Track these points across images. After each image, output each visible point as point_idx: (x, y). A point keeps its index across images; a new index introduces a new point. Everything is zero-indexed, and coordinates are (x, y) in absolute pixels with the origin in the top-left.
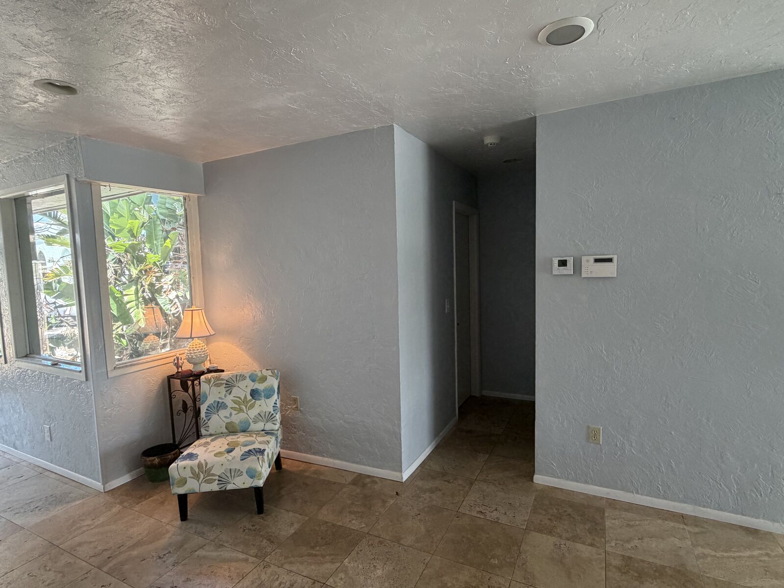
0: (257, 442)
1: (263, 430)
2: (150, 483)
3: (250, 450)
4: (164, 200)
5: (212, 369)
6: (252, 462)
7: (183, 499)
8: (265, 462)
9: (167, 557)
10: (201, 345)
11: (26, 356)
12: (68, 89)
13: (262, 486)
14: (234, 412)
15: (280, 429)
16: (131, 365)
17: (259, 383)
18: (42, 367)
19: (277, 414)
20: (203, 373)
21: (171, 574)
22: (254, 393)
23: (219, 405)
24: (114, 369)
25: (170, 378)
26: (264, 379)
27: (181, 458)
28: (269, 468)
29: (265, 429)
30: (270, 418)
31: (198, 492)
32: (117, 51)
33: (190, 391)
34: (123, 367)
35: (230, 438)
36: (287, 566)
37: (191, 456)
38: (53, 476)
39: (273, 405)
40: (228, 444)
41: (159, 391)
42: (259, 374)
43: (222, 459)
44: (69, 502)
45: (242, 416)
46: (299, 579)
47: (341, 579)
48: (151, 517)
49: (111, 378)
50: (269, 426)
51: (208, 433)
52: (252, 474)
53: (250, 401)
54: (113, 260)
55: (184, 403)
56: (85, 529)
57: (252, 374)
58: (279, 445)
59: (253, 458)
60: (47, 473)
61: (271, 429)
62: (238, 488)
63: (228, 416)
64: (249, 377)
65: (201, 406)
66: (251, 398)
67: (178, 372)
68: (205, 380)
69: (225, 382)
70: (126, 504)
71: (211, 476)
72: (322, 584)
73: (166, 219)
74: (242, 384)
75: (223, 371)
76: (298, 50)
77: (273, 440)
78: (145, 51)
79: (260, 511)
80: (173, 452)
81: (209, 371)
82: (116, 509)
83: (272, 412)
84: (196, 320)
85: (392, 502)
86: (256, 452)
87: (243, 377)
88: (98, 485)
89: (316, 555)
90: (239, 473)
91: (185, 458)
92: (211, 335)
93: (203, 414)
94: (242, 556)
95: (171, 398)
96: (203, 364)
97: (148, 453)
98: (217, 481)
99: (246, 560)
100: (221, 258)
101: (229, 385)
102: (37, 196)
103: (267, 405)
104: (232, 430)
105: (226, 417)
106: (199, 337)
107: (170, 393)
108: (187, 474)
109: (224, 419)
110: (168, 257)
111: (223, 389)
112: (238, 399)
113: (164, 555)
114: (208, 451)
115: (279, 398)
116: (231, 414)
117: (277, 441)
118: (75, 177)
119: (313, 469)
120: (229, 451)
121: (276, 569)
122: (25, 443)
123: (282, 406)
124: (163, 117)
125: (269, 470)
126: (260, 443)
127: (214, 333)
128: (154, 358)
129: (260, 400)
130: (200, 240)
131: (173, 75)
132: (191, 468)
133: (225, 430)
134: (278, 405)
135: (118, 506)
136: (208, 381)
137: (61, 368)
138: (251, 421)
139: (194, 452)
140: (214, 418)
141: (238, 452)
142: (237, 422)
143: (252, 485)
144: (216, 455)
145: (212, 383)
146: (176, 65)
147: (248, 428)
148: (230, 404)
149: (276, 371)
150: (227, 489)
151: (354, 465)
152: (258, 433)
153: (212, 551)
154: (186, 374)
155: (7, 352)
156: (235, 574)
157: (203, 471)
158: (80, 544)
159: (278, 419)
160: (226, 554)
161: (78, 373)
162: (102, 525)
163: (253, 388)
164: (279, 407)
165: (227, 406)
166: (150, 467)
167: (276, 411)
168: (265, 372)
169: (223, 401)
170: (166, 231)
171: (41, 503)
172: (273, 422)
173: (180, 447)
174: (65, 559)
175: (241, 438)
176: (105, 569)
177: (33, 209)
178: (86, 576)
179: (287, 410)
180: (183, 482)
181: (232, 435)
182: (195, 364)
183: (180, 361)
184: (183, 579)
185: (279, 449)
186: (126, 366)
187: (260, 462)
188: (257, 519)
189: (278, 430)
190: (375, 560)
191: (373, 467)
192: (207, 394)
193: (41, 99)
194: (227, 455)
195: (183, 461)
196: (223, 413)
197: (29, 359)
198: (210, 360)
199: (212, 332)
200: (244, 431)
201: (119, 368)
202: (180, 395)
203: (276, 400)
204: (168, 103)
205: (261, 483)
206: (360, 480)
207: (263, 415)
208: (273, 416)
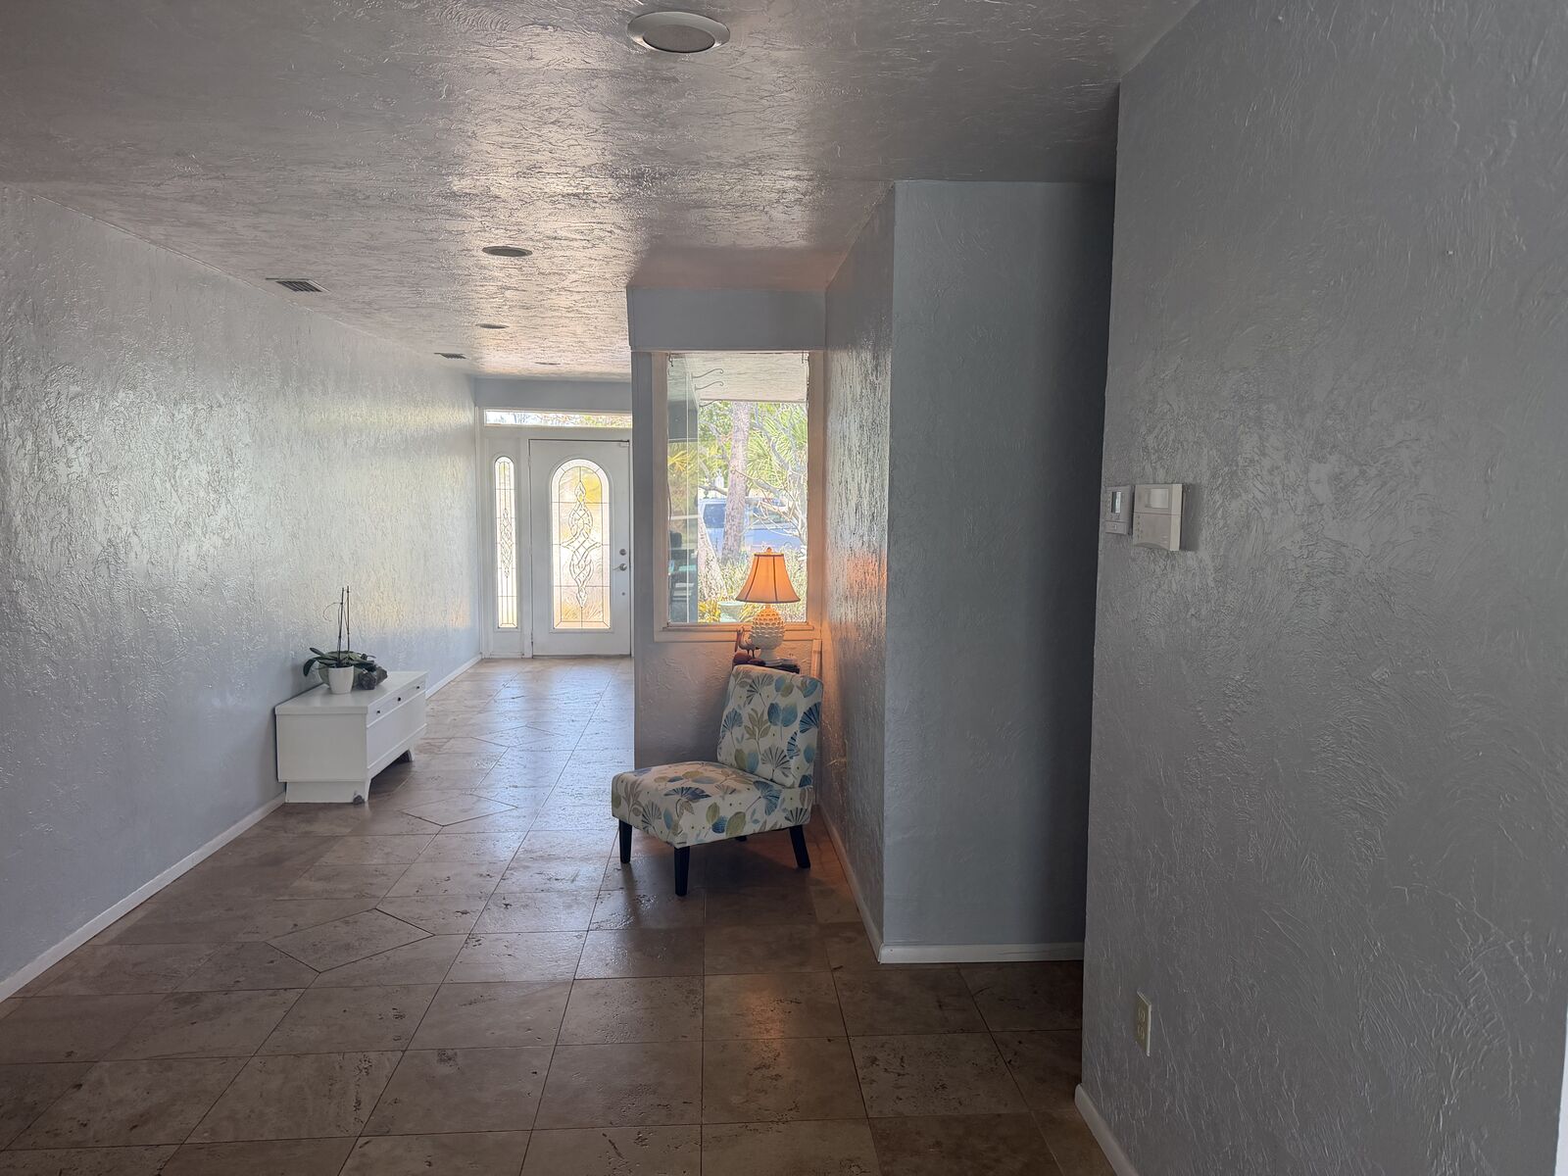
0: (718, 783)
1: (770, 779)
8: (691, 813)
13: (678, 847)
14: (747, 736)
17: (783, 695)
19: (791, 758)
22: (773, 711)
23: (736, 718)
24: (664, 630)
26: (790, 691)
29: (774, 778)
30: (782, 761)
39: (790, 739)
40: (687, 772)
42: (788, 681)
45: (752, 744)
49: (658, 643)
50: (778, 775)
52: (669, 821)
53: (766, 722)
57: (781, 677)
59: (675, 796)
61: (779, 780)
63: (740, 739)
64: (776, 682)
66: (767, 717)
68: (735, 674)
69: (750, 681)
71: (638, 805)
79: (679, 889)
83: (785, 752)
85: (807, 970)
87: (769, 680)
93: (720, 729)
98: (641, 815)
101: (753, 688)
103: (781, 737)
104: (740, 765)
105: (737, 740)
109: (735, 742)
111: (744, 693)
112: (755, 715)
115: (802, 729)
116: (743, 737)
120: (673, 780)
129: (776, 725)
133: (734, 763)
134: (797, 743)
138: (760, 757)
140: (730, 734)
141: (677, 784)
142: (747, 752)
143: (668, 839)
145: (738, 678)
147: (756, 767)
148: (745, 720)
149: (808, 682)
150: (649, 833)
157: (633, 793)
163: (775, 702)
165: (742, 722)
167: (792, 754)
169: (741, 712)
172: (784, 770)
182: (765, 649)
191: (872, 916)
192: (730, 696)
196: (737, 732)
200: (749, 772)
201: (668, 631)
203: (795, 734)
205: (676, 841)
207: (774, 752)
208: (785, 760)
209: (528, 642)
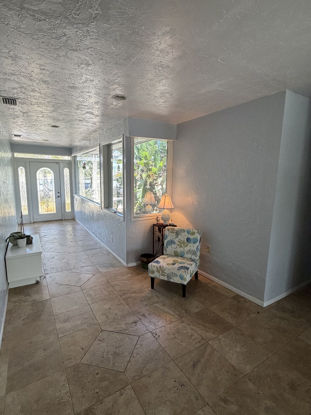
0: (186, 263)
1: (190, 258)
2: (143, 269)
3: (182, 266)
4: (162, 142)
5: (171, 224)
6: (182, 272)
7: (153, 279)
8: (188, 274)
9: (144, 301)
10: (168, 213)
11: (107, 208)
12: (123, 98)
13: (186, 284)
14: (178, 247)
15: (199, 260)
16: (140, 217)
17: (191, 235)
18: (111, 213)
19: (198, 252)
20: (167, 226)
21: (144, 309)
22: (188, 239)
23: (172, 242)
24: (134, 218)
25: (154, 225)
26: (193, 234)
27: (154, 262)
28: (191, 277)
29: (191, 258)
30: (194, 253)
31: (158, 278)
32: (139, 77)
33: (161, 233)
34: (137, 218)
35: (175, 258)
36: (192, 326)
37: (157, 262)
38: (112, 256)
39: (197, 247)
40: (173, 261)
41: (149, 230)
42: (192, 231)
43: (170, 267)
44: (115, 267)
45: (181, 249)
46: (196, 335)
47: (217, 344)
48: (141, 283)
49: (132, 221)
50: (193, 257)
51: (166, 253)
52: (182, 278)
53: (186, 243)
54: (140, 170)
55: (159, 238)
56: (119, 279)
57: (188, 230)
58: (197, 267)
59: (182, 270)
60: (110, 254)
61: (194, 258)
62: (175, 282)
63: (176, 248)
64: (187, 231)
65: (165, 241)
66: (186, 241)
67: (157, 223)
68: (167, 229)
69: (176, 231)
70: (133, 274)
71: (164, 273)
72: (206, 342)
73: (163, 151)
74: (183, 234)
75: (176, 226)
76: (222, 57)
77: (194, 264)
78: (150, 75)
79: (184, 296)
80: (152, 258)
81: (170, 225)
82: (130, 275)
83: (196, 251)
84: (167, 201)
85: (254, 316)
86: (185, 268)
87: (184, 231)
88: (125, 264)
89: (206, 327)
90: (176, 275)
91: (155, 262)
92: (172, 209)
93: (165, 245)
94: (172, 313)
95: (153, 234)
96: (168, 221)
97: (143, 256)
98: (166, 276)
99: (174, 316)
100: (181, 172)
101: (177, 233)
102: (114, 144)
103: (193, 247)
104: (176, 255)
105: (174, 248)
106: (168, 209)
107: (153, 232)
108: (155, 269)
109: (174, 249)
110: (162, 170)
111: (174, 235)
112: (181, 241)
113: (143, 300)
114: (165, 262)
115: (200, 244)
116: (177, 247)
117: (196, 265)
118: (125, 135)
119: (213, 284)
120: (173, 264)
121: (186, 325)
122: (105, 241)
123: (201, 249)
124: (159, 104)
125: (190, 278)
126: (188, 264)
127: (174, 207)
128: (153, 215)
129: (191, 243)
130: (173, 162)
131: (162, 84)
132: (157, 267)
133: (173, 254)
134: (199, 248)
135: (130, 274)
136: (169, 230)
137: (117, 214)
138: (185, 252)
139: (159, 260)
140: (169, 247)
141: (177, 266)
142: (179, 251)
143: (181, 283)
144: (167, 264)
145: (170, 231)
146: (163, 79)
147: (184, 256)
148: (177, 243)
149: (200, 231)
150: (170, 281)
151: (235, 289)
152: (187, 259)
153: (161, 306)
154: (160, 225)
155: (102, 205)
156: (168, 320)
157: (161, 270)
158: (116, 285)
159: (198, 255)
160: (166, 309)
161: (121, 217)
162: (124, 280)
163: (188, 237)
164: (199, 249)
165: (175, 243)
166: (143, 262)
167: (198, 251)
168: (195, 231)
169: (174, 240)
170: (162, 157)
171: (107, 265)
172: (196, 256)
173: (155, 257)
174: (111, 289)
175: (180, 260)
176: (123, 297)
177: (113, 149)
178: (116, 297)
179: (204, 251)
180: (153, 272)
181: (176, 257)
182: (164, 221)
183: (158, 218)
184: (148, 313)
185: (197, 269)
186: (138, 217)
187: (186, 273)
188: (182, 299)
189: (198, 260)
190: (237, 342)
191: (247, 293)
192: (167, 236)
193: (114, 103)
194: (172, 266)
195: (154, 263)
196: (173, 246)
197: (108, 209)
198: (172, 220)
199: (173, 207)
200: (182, 257)
201: (135, 218)
202: (157, 234)
203: (198, 245)
204: (161, 97)
205: (185, 283)
206: (237, 297)
207: (191, 251)
208: (196, 253)
209: (32, 219)
